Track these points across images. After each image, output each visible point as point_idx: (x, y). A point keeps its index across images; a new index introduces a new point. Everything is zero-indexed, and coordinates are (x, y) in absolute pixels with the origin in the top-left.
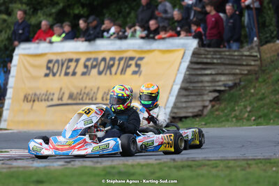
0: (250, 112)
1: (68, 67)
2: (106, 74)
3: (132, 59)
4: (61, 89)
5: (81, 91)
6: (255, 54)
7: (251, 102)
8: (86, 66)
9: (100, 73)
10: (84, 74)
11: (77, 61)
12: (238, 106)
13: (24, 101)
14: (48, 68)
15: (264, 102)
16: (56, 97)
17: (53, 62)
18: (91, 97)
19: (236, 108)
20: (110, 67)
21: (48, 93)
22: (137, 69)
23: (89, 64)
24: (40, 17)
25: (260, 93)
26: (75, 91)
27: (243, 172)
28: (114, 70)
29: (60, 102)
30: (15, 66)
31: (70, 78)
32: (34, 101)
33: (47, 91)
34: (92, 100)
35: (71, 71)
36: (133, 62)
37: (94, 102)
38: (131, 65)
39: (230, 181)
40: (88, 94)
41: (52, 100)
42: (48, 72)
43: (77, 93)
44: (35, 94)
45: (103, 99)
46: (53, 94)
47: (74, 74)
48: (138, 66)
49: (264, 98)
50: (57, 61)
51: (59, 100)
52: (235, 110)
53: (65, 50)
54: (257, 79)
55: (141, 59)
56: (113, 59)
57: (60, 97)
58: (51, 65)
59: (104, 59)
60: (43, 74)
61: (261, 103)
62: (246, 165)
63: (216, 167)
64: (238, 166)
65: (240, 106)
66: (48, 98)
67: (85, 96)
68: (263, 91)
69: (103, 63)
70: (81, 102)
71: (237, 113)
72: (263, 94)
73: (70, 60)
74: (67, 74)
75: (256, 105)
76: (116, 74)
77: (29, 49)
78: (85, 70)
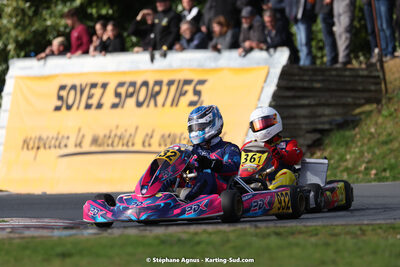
0: (369, 162)
1: (90, 97)
2: (148, 106)
3: (187, 82)
4: (79, 130)
5: (111, 132)
6: (376, 74)
7: (370, 148)
8: (118, 95)
9: (139, 104)
10: (115, 106)
11: (104, 86)
12: (350, 152)
13: (23, 148)
14: (60, 98)
15: (390, 146)
16: (71, 142)
17: (68, 88)
18: (125, 141)
19: (348, 157)
20: (155, 95)
21: (60, 136)
22: (195, 98)
23: (122, 90)
24: (45, 20)
25: (385, 133)
26: (101, 133)
27: (355, 241)
28: (160, 99)
29: (78, 150)
30: (9, 94)
31: (93, 111)
32: (38, 148)
33: (58, 134)
34: (127, 145)
35: (94, 101)
36: (189, 88)
37: (131, 149)
38: (186, 92)
39: (337, 251)
40: (120, 138)
41: (66, 146)
42: (59, 103)
43: (105, 136)
44: (40, 139)
45: (144, 143)
46: (68, 138)
47: (100, 106)
48: (197, 93)
49: (391, 141)
50: (74, 87)
51: (76, 146)
52: (346, 160)
53: (86, 70)
54: (380, 112)
55: (202, 82)
56: (159, 83)
57: (78, 142)
58: (64, 93)
59: (145, 84)
60: (53, 107)
61: (385, 148)
62: (359, 232)
63: (317, 235)
64: (348, 233)
65: (354, 152)
66: (60, 144)
67: (117, 140)
68: (389, 130)
69: (144, 90)
70: (110, 149)
71: (350, 164)
72: (390, 135)
73: (94, 86)
74: (88, 107)
75: (377, 151)
76: (163, 105)
77: (31, 68)
78: (117, 100)
